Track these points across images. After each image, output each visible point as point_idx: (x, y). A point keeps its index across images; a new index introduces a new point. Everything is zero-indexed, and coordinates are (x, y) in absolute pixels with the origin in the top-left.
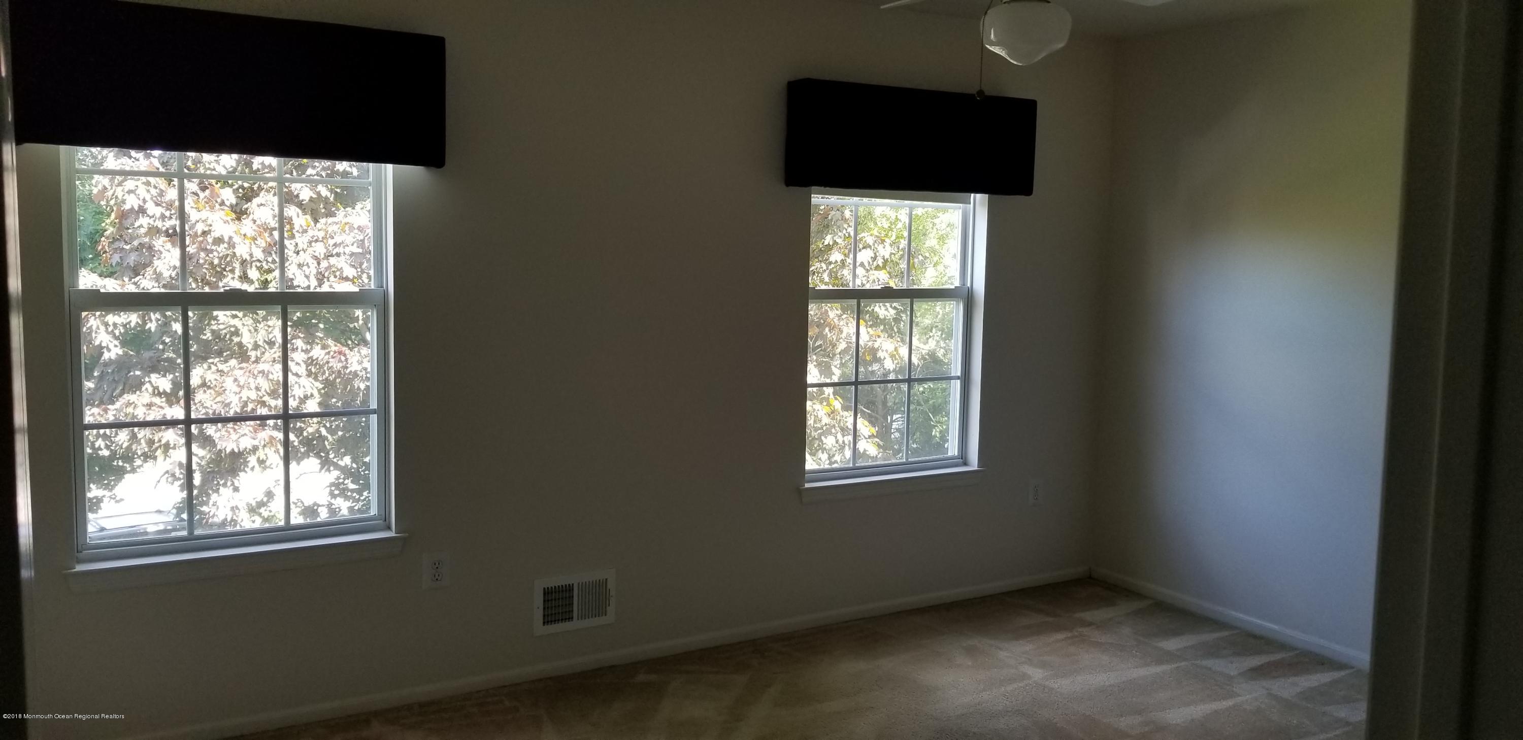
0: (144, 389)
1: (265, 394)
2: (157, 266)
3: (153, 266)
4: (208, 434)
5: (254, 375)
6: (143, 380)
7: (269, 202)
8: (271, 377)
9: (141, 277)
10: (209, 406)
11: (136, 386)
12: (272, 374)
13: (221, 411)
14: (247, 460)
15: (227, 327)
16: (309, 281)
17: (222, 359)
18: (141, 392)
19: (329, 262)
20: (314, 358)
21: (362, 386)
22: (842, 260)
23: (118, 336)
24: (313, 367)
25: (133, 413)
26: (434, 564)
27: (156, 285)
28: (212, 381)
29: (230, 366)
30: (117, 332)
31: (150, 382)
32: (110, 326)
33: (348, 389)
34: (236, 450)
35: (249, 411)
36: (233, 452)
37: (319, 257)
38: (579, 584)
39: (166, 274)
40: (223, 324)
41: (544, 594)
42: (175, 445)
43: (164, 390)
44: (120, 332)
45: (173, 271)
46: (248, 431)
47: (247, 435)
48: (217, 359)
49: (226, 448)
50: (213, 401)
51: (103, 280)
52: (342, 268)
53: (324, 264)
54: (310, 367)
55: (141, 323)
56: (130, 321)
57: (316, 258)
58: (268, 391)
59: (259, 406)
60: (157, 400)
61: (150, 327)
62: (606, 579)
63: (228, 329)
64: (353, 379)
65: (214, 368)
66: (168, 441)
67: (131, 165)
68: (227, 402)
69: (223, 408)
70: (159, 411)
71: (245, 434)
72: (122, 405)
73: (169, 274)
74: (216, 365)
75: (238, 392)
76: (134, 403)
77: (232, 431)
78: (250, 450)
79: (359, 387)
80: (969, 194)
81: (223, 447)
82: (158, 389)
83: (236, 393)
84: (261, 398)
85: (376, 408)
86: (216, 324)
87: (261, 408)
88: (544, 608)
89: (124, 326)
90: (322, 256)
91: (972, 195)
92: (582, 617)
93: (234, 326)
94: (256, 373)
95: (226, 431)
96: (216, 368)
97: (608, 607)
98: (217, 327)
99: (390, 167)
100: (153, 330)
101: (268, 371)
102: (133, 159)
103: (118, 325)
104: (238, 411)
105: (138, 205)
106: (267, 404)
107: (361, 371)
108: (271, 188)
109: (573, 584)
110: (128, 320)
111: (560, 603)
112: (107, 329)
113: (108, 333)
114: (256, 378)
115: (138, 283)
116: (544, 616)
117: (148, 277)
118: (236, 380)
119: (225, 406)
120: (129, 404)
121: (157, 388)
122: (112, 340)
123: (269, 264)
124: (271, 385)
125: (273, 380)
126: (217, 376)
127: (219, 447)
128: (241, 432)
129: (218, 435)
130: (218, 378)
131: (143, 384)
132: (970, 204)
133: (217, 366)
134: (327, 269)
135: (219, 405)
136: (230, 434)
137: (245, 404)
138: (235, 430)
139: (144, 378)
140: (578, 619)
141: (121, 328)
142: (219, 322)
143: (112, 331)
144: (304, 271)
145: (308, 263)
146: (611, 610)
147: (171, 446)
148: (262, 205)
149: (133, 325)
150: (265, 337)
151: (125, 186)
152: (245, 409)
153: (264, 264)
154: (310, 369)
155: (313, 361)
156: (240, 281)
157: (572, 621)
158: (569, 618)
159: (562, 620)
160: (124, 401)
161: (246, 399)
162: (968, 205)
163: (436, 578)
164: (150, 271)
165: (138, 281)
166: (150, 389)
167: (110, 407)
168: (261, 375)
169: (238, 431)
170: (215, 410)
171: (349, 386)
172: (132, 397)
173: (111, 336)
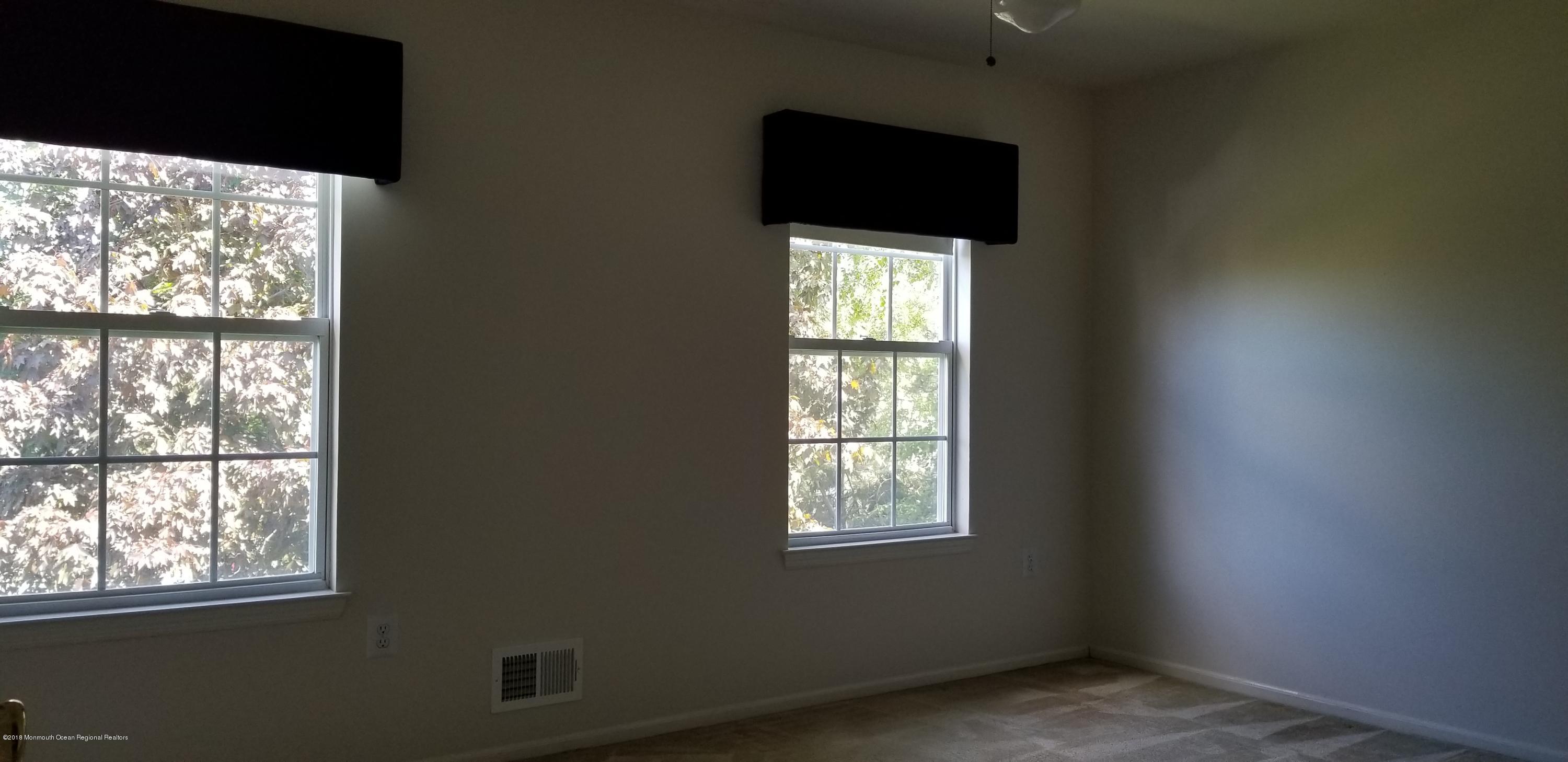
0: (46, 501)
1: (181, 504)
2: (66, 368)
3: (60, 368)
4: (116, 549)
5: (169, 484)
6: (45, 492)
7: (190, 301)
8: (189, 485)
9: (47, 379)
10: (118, 518)
11: (37, 499)
12: (189, 482)
13: (131, 524)
14: (160, 577)
15: (140, 435)
16: (234, 384)
17: (134, 472)
18: (43, 505)
19: (256, 363)
20: (235, 468)
21: (289, 489)
22: (802, 362)
23: (19, 443)
24: (234, 477)
25: (35, 528)
26: (379, 628)
27: (63, 387)
28: (122, 495)
29: (144, 478)
30: (18, 439)
31: (53, 494)
32: (10, 431)
33: (273, 493)
34: (149, 567)
35: (163, 524)
36: (145, 567)
37: (244, 358)
38: (542, 653)
39: (74, 375)
40: (136, 431)
41: (504, 665)
42: (79, 562)
43: (69, 503)
44: (22, 439)
45: (83, 372)
46: (162, 545)
47: (161, 549)
48: (129, 472)
49: (137, 564)
50: (122, 512)
51: (4, 382)
52: (270, 369)
53: (251, 365)
54: (230, 478)
55: (45, 429)
56: (33, 427)
57: (242, 360)
58: (185, 501)
59: (174, 518)
60: (61, 514)
61: (55, 434)
62: (573, 650)
63: (142, 437)
64: (278, 482)
65: (125, 480)
66: (72, 558)
67: (40, 258)
68: (138, 513)
69: (134, 521)
70: (62, 525)
71: (159, 548)
72: (21, 520)
73: (78, 375)
74: (127, 476)
75: (151, 502)
76: (35, 517)
77: (143, 544)
78: (164, 566)
79: (285, 491)
80: (951, 239)
81: (135, 563)
82: (62, 503)
83: (150, 504)
84: (177, 509)
85: (318, 451)
86: (128, 432)
87: (176, 520)
88: (503, 682)
89: (27, 431)
90: (249, 358)
91: (954, 239)
92: (547, 691)
93: (149, 434)
94: (172, 482)
95: (138, 545)
96: (128, 480)
97: (575, 683)
98: (130, 435)
99: (339, 178)
100: (58, 436)
101: (186, 479)
102: (42, 253)
103: (20, 431)
104: (152, 523)
105: (45, 300)
106: (183, 516)
107: (287, 473)
108: (191, 289)
109: (535, 654)
110: (31, 426)
111: (522, 676)
112: (7, 434)
113: (8, 439)
114: (172, 488)
115: (44, 386)
116: (503, 690)
117: (55, 379)
118: (149, 491)
119: (137, 518)
120: (29, 519)
121: (61, 501)
122: (12, 447)
123: (189, 367)
124: (188, 495)
125: (191, 489)
126: (128, 489)
127: (129, 563)
128: (155, 545)
129: (127, 549)
130: (129, 491)
131: (45, 496)
132: (952, 254)
133: (128, 478)
134: (253, 370)
135: (131, 516)
136: (142, 548)
137: (159, 516)
138: (147, 544)
139: (46, 489)
140: (541, 695)
141: (23, 434)
142: (133, 430)
143: (14, 437)
144: (229, 373)
145: (232, 365)
146: (578, 684)
147: (76, 563)
148: (182, 304)
149: (36, 430)
150: (183, 445)
151: (32, 280)
152: (159, 521)
153: (184, 367)
154: (231, 479)
155: (234, 470)
156: (157, 382)
157: (535, 696)
158: (531, 694)
159: (523, 695)
160: (24, 515)
161: (160, 511)
162: (950, 256)
163: (382, 644)
164: (57, 372)
165: (44, 383)
166: (54, 503)
167: (8, 522)
168: (178, 483)
169: (151, 544)
170: (125, 523)
171: (274, 490)
172: (33, 511)
173: (12, 442)
